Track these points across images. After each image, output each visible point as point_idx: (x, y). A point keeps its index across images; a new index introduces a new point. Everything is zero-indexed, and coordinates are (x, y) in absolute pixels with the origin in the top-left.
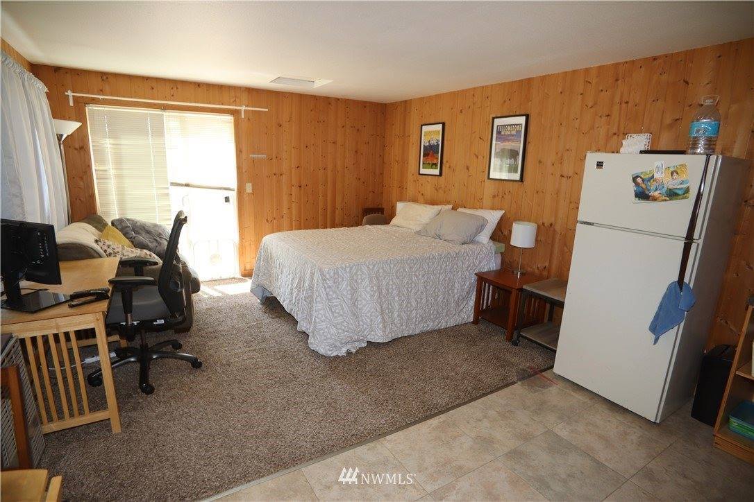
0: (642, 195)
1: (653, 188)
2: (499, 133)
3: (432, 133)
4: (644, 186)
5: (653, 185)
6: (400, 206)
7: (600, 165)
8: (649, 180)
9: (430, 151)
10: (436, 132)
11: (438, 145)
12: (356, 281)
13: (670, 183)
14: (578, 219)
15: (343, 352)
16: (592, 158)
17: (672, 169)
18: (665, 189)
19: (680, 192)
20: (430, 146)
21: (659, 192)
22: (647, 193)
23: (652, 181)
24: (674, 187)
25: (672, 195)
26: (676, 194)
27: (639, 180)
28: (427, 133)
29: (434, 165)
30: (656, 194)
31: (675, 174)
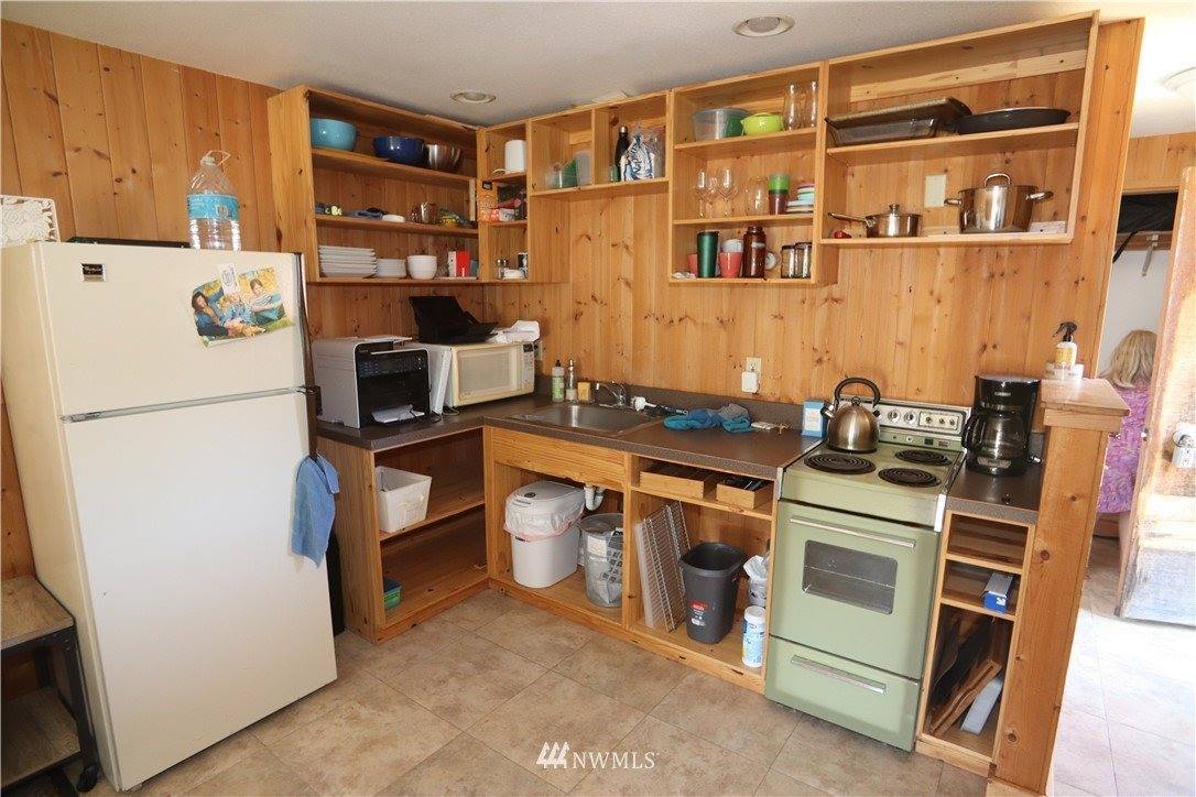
1: (227, 313)
4: (210, 312)
5: (226, 309)
8: (217, 299)
13: (253, 302)
17: (250, 278)
18: (248, 312)
19: (273, 316)
21: (240, 319)
22: (219, 323)
23: (221, 299)
24: (261, 308)
25: (263, 320)
27: (200, 301)
30: (236, 323)
31: (257, 286)
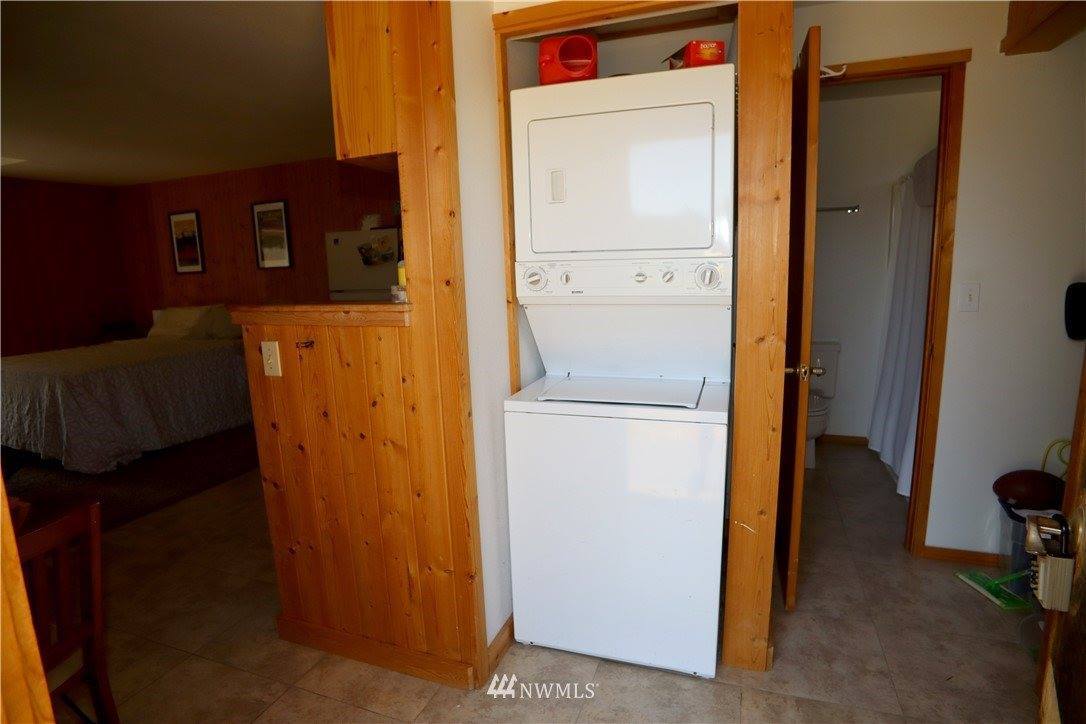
0: (368, 261)
1: (373, 255)
2: (260, 220)
3: (184, 221)
4: (367, 254)
5: (373, 253)
6: (156, 314)
7: (336, 241)
9: (186, 243)
10: (190, 222)
11: (194, 236)
12: (114, 387)
14: (330, 288)
15: (113, 465)
16: (330, 237)
19: (389, 256)
20: (184, 238)
25: (385, 259)
26: (387, 258)
27: (363, 251)
28: (178, 224)
29: (194, 262)
30: (375, 260)
